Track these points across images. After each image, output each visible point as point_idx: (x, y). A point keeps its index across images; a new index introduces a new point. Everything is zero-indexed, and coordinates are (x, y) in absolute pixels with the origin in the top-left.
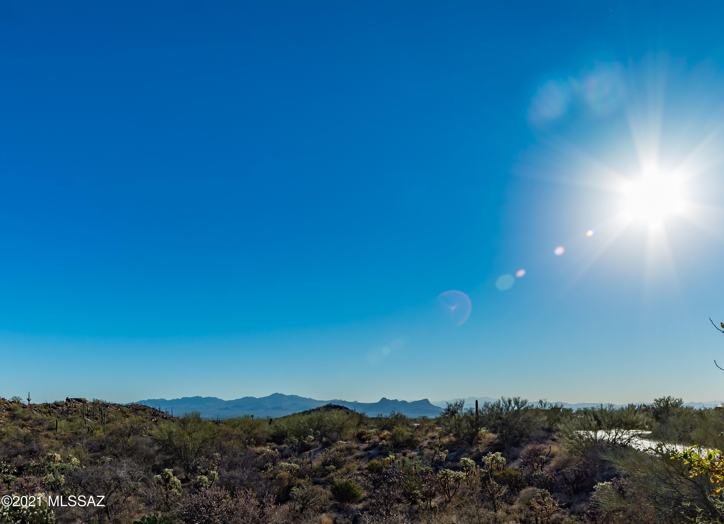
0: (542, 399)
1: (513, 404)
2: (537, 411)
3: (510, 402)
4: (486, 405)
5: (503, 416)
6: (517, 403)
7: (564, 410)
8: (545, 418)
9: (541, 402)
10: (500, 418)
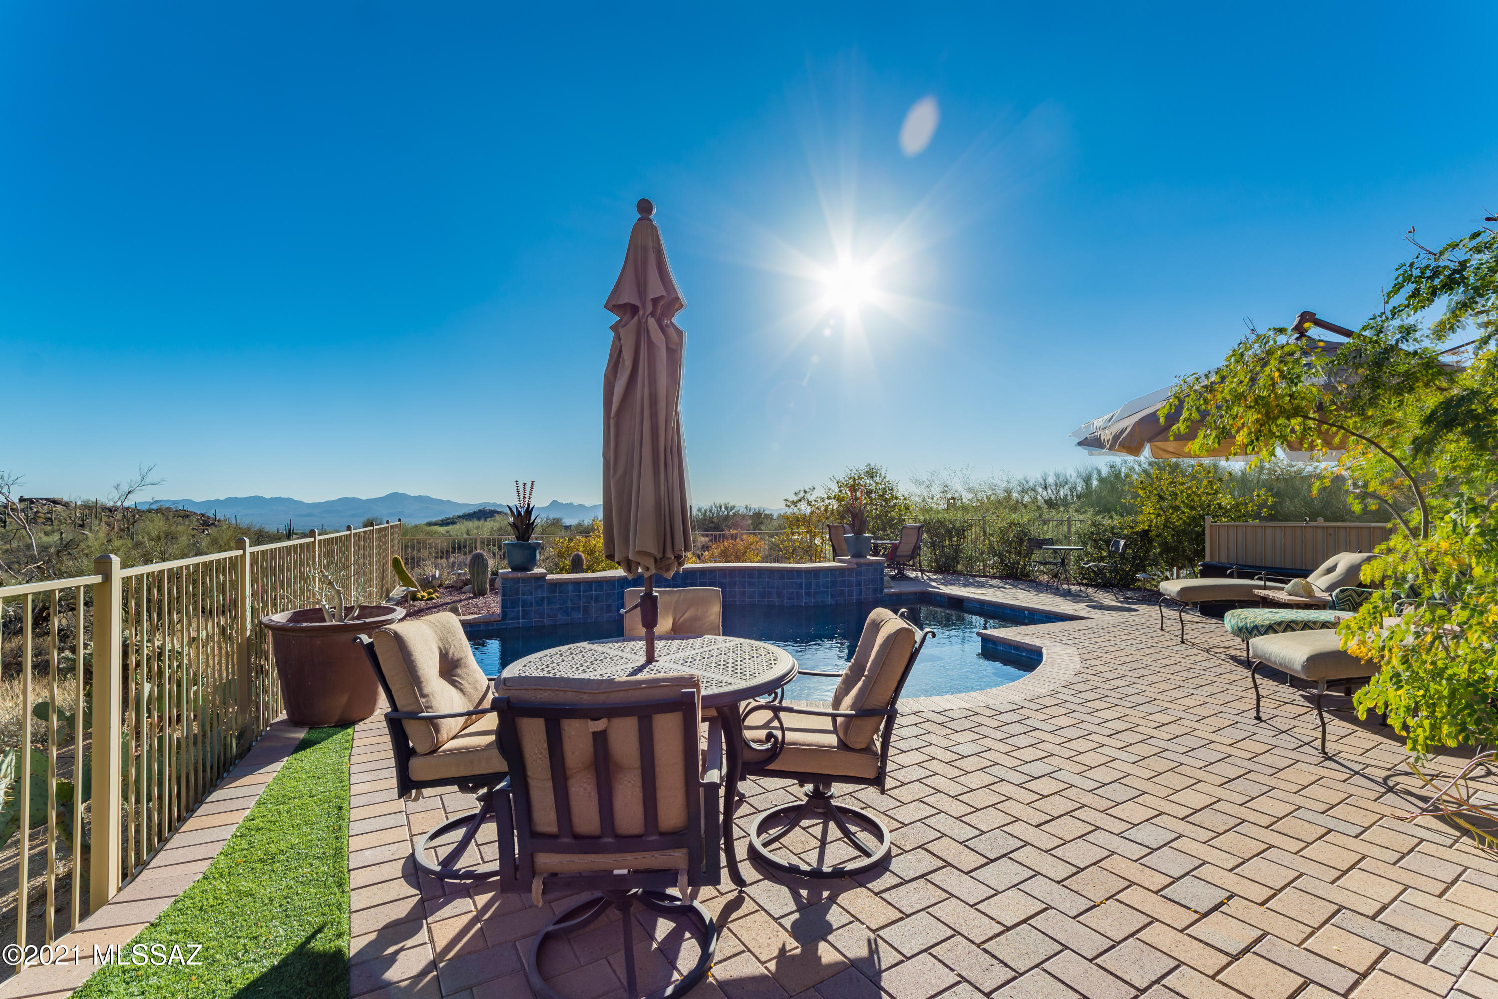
0: (748, 504)
1: (723, 509)
2: (744, 517)
3: (721, 507)
4: (699, 510)
5: (715, 520)
6: (726, 508)
7: (765, 515)
8: (750, 522)
9: (747, 507)
10: (713, 522)
